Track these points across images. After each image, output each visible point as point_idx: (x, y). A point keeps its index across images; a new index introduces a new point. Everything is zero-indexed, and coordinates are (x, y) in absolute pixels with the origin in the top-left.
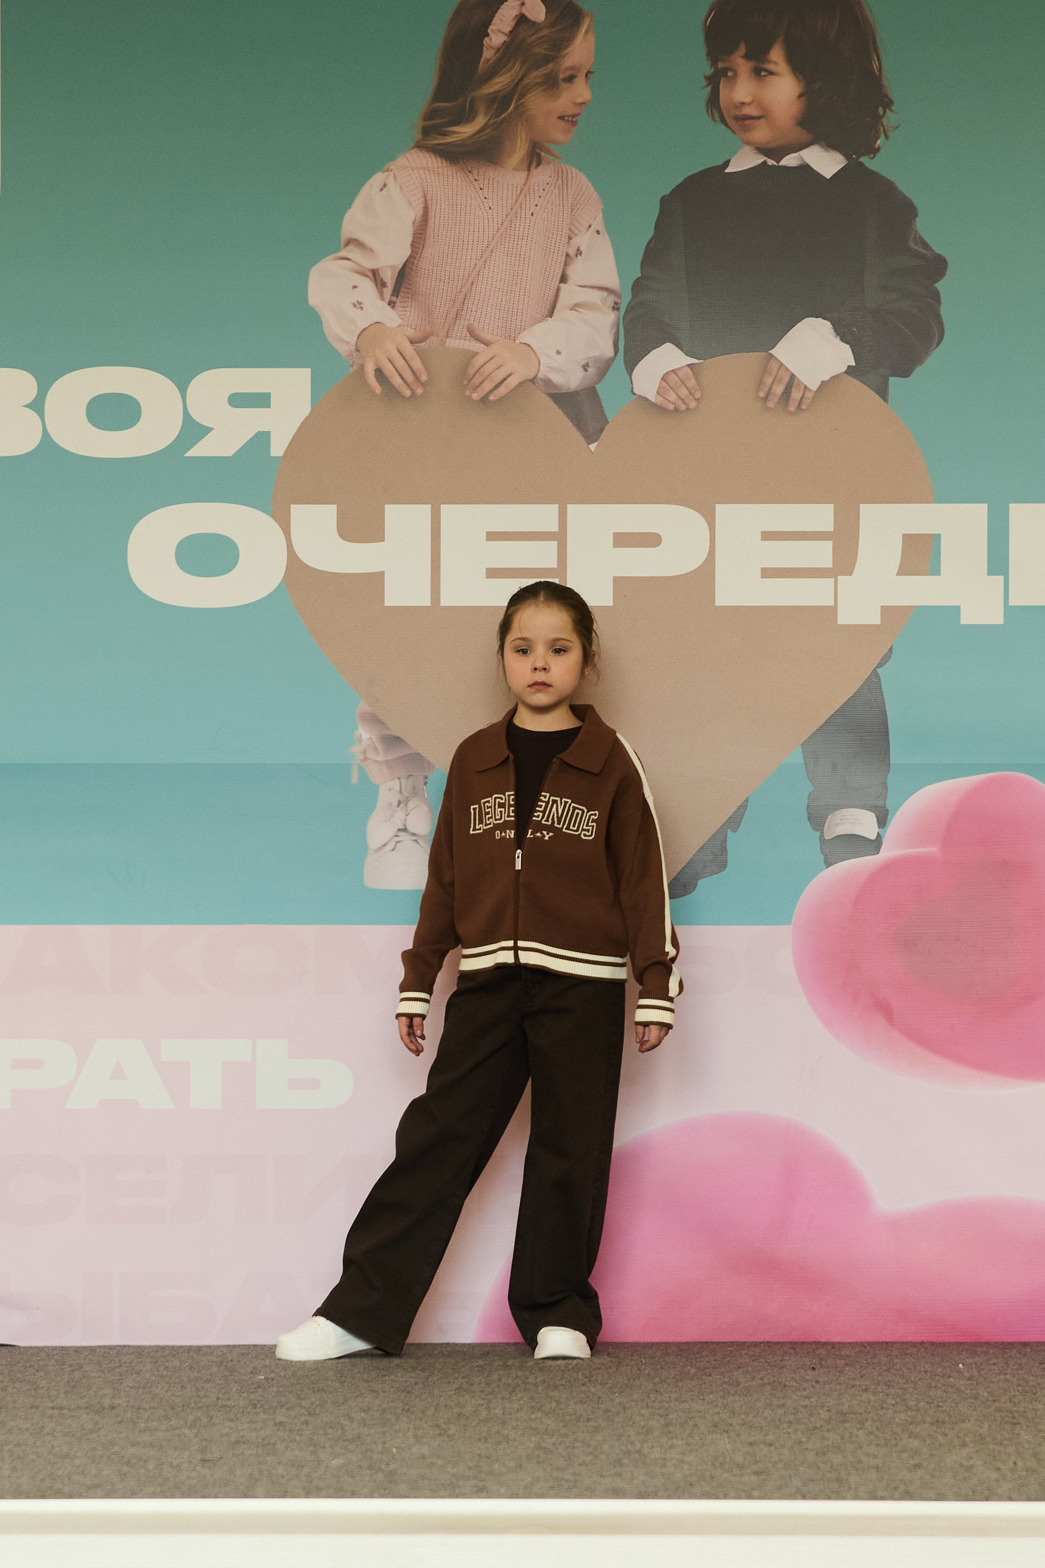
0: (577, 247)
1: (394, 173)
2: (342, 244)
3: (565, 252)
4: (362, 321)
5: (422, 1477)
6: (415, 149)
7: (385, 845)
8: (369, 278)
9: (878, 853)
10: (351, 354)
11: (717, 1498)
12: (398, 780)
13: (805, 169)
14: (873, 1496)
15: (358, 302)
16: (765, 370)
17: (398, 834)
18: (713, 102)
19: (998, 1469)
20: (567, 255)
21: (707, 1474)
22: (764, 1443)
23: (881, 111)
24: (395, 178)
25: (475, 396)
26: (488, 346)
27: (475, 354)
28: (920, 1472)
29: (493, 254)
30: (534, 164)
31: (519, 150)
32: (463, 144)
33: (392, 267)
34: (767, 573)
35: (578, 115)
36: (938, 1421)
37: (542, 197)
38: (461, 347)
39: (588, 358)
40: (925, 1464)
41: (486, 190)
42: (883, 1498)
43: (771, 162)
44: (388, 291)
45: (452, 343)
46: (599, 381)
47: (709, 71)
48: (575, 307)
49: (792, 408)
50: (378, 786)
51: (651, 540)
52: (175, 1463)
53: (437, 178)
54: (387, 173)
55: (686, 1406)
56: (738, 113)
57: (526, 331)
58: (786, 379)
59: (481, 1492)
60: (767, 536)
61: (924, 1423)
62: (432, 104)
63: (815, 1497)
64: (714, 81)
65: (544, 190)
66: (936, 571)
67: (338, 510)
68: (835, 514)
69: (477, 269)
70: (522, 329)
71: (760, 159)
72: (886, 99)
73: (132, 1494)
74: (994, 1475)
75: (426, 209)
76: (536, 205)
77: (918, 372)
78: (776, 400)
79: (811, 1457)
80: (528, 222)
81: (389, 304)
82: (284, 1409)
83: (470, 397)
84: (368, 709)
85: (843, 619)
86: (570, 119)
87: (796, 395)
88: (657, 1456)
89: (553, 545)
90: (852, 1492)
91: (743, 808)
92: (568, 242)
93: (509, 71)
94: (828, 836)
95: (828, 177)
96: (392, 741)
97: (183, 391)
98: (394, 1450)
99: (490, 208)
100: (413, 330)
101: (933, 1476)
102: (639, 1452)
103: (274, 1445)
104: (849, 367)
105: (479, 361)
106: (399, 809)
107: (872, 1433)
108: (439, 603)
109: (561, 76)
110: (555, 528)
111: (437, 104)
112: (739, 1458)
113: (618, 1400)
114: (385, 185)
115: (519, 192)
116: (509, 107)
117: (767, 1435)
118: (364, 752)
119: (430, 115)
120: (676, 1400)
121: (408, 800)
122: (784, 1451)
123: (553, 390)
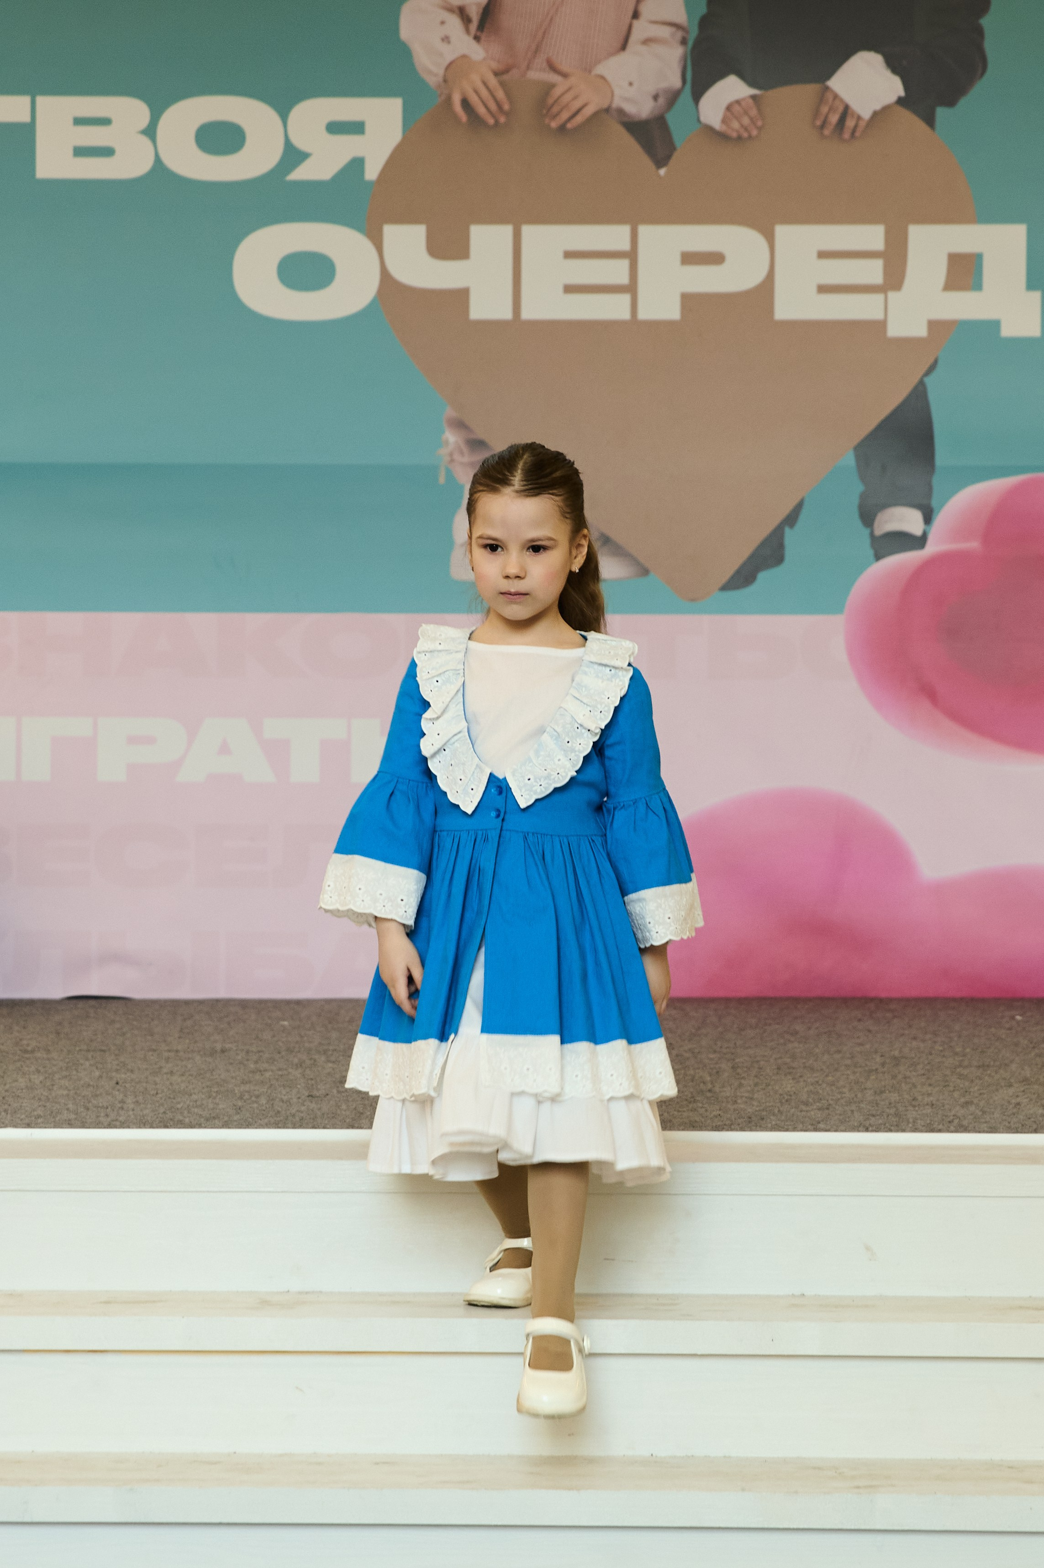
4: (449, 54)
8: (456, 14)
9: (923, 549)
10: (439, 85)
11: (787, 1130)
14: (930, 1129)
15: (445, 36)
16: (821, 100)
21: (775, 1111)
22: (826, 1083)
25: (554, 124)
26: (564, 78)
27: (553, 86)
28: (972, 1108)
33: (478, 4)
34: (823, 289)
36: (983, 1065)
38: (541, 78)
39: (657, 89)
40: (975, 1101)
42: (940, 1131)
44: (474, 26)
45: (532, 75)
46: (668, 110)
48: (647, 41)
49: (847, 135)
50: (462, 487)
51: (715, 258)
52: (285, 1098)
55: (751, 1052)
57: (600, 64)
58: (841, 109)
60: (823, 255)
61: (971, 1066)
63: (877, 1130)
66: (978, 286)
67: (427, 230)
68: (885, 234)
69: (556, 6)
70: (598, 62)
73: (248, 1125)
77: (963, 102)
78: (831, 128)
79: (869, 1095)
81: (474, 38)
83: (549, 126)
84: (454, 414)
85: (893, 331)
87: (850, 123)
88: (728, 1094)
89: (625, 264)
90: (910, 1125)
91: (799, 507)
94: (878, 532)
96: (476, 444)
97: (284, 118)
100: (496, 63)
101: (984, 1112)
102: (710, 1091)
104: (899, 97)
105: (557, 91)
107: (923, 1075)
108: (520, 316)
110: (626, 246)
112: (803, 1096)
117: (827, 1076)
118: (451, 455)
120: (741, 1046)
122: (844, 1090)
123: (626, 119)
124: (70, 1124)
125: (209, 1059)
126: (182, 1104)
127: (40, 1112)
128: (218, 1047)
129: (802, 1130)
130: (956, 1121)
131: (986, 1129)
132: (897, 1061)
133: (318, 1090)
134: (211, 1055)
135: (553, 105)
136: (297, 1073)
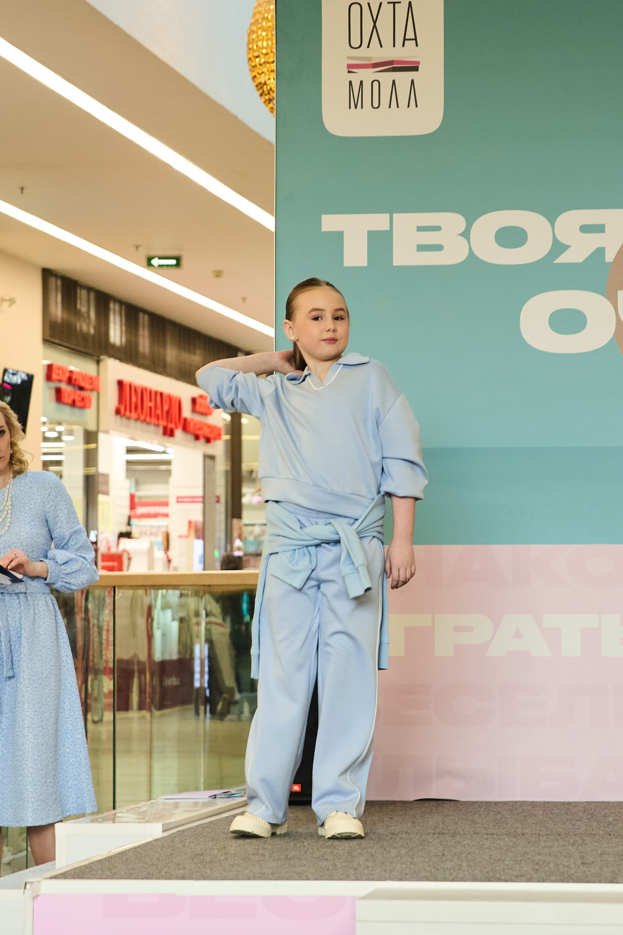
52: (566, 864)
97: (553, 224)
124: (428, 879)
125: (515, 840)
126: (499, 868)
127: (407, 871)
128: (519, 831)
133: (587, 859)
134: (515, 837)
136: (573, 849)
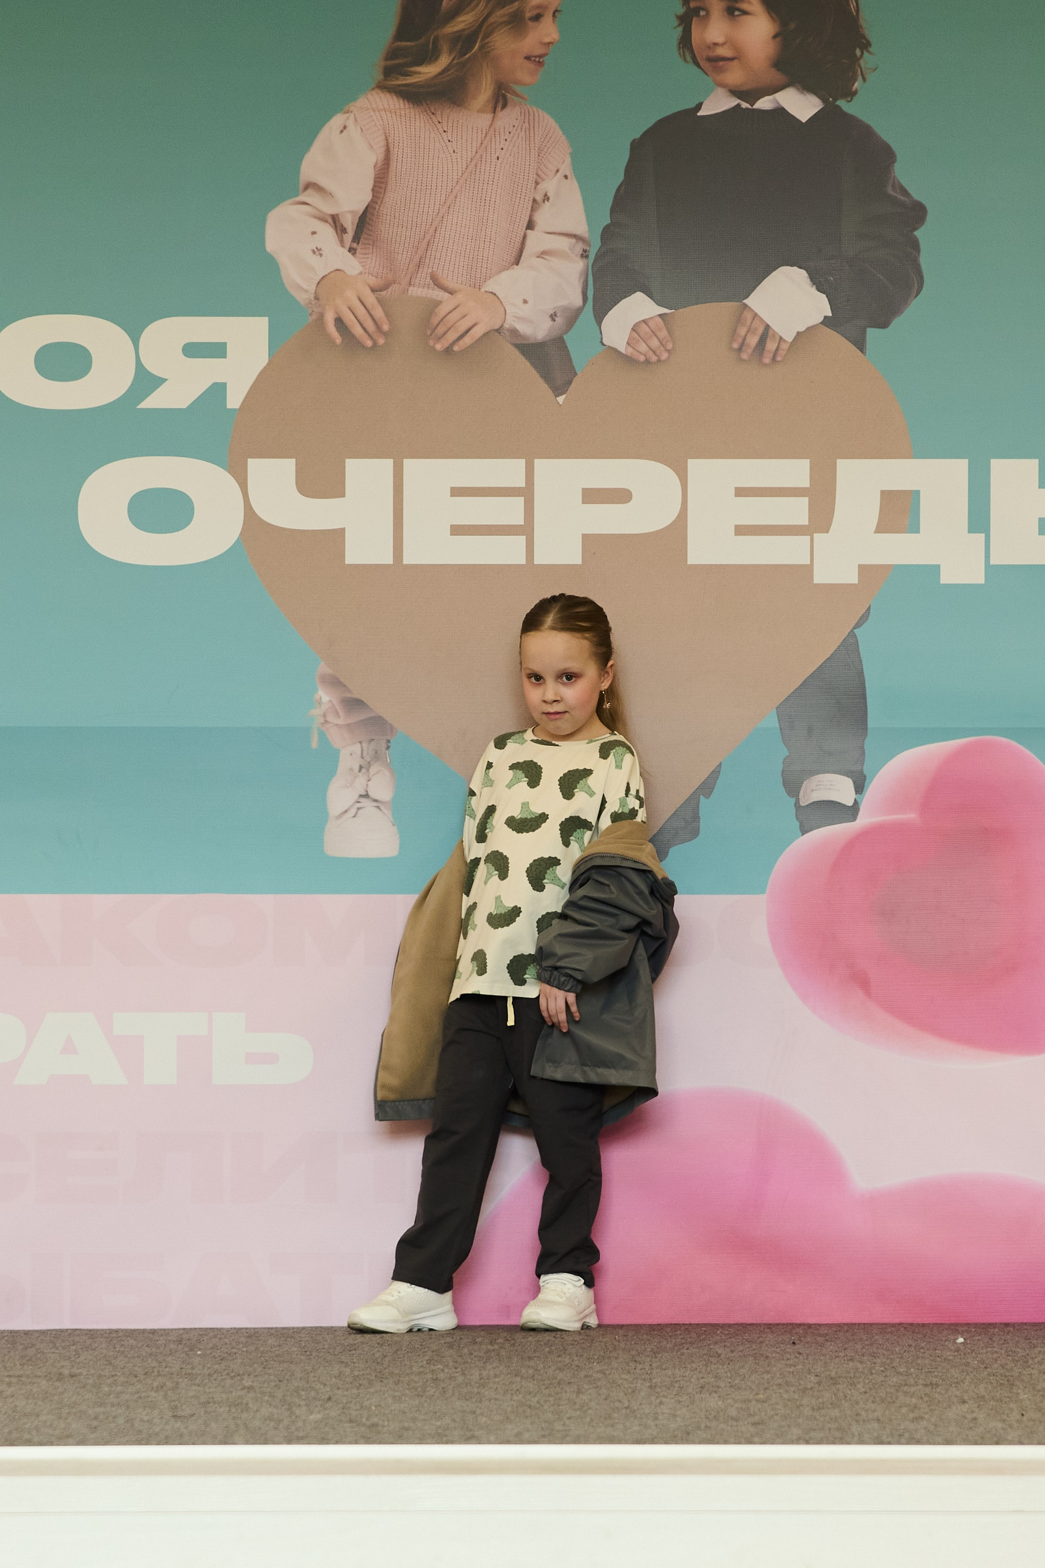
0: (544, 193)
1: (355, 115)
2: (301, 186)
3: (532, 198)
4: (322, 267)
5: (407, 1429)
6: (377, 90)
7: (346, 811)
8: (330, 224)
9: (855, 820)
10: (310, 303)
12: (359, 745)
13: (780, 112)
14: (879, 1441)
15: (317, 248)
16: (739, 319)
17: (360, 800)
18: (685, 42)
19: (1004, 1421)
20: (534, 201)
21: (703, 1426)
22: (757, 1401)
23: (858, 52)
24: (356, 120)
25: (439, 347)
26: (451, 293)
27: (438, 303)
28: (924, 1423)
29: (458, 199)
30: (499, 109)
31: (484, 93)
32: (427, 84)
33: (352, 212)
34: (741, 530)
35: (547, 54)
36: (931, 1384)
37: (508, 140)
38: (424, 295)
39: (555, 307)
40: (927, 1416)
41: (450, 131)
42: (889, 1443)
43: (745, 105)
44: (348, 237)
45: (414, 291)
46: (566, 332)
47: (681, 10)
48: (543, 254)
49: (767, 360)
50: (337, 752)
51: (621, 496)
52: (146, 1418)
53: (399, 119)
54: (348, 115)
55: (669, 1372)
56: (711, 54)
57: (492, 279)
58: (761, 330)
59: (469, 1438)
60: (741, 492)
61: (917, 1385)
62: (393, 43)
63: (819, 1442)
64: (686, 21)
65: (510, 133)
66: (915, 528)
67: (297, 465)
68: (811, 469)
69: (441, 215)
70: (488, 277)
71: (733, 102)
72: (865, 42)
73: (106, 1443)
74: (1000, 1425)
75: (388, 151)
76: (502, 149)
77: (896, 322)
78: (750, 351)
79: (807, 1411)
80: (493, 166)
81: (350, 251)
82: (252, 1376)
83: (433, 348)
84: (328, 671)
85: (819, 577)
86: (537, 59)
87: (771, 346)
88: (647, 1411)
89: (520, 502)
90: (856, 1438)
91: (715, 774)
92: (535, 188)
93: (473, 10)
94: (805, 802)
95: (804, 121)
96: (353, 704)
97: (135, 340)
98: (373, 1408)
99: (454, 152)
100: (374, 278)
101: (938, 1426)
102: (626, 1408)
103: (247, 1404)
104: (826, 317)
105: (442, 310)
106: (360, 774)
107: (865, 1393)
108: (402, 560)
109: (528, 15)
110: (520, 482)
111: (399, 43)
112: (733, 1412)
113: (598, 1368)
114: (345, 127)
115: (484, 135)
116: (473, 49)
117: (757, 1394)
118: (325, 716)
119: (392, 54)
120: (657, 1368)
121: (369, 764)
122: (779, 1407)
123: (518, 342)
125: (58, 1384)
126: (28, 1425)
128: (66, 1372)
129: (734, 1443)
130: (907, 1435)
131: (940, 1441)
132: (834, 1381)
133: (182, 1410)
134: (59, 1379)
135: (437, 325)
136: (158, 1395)
